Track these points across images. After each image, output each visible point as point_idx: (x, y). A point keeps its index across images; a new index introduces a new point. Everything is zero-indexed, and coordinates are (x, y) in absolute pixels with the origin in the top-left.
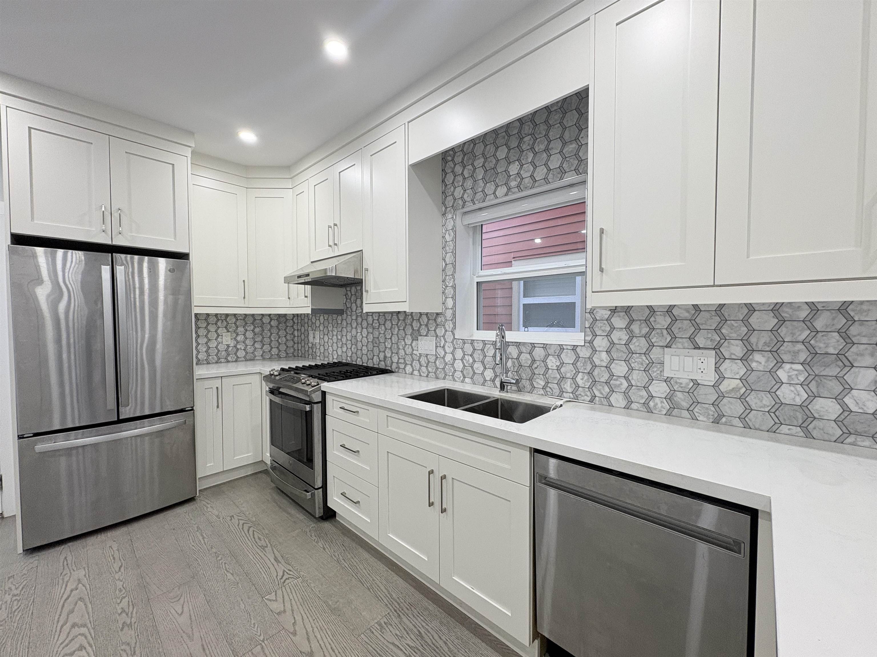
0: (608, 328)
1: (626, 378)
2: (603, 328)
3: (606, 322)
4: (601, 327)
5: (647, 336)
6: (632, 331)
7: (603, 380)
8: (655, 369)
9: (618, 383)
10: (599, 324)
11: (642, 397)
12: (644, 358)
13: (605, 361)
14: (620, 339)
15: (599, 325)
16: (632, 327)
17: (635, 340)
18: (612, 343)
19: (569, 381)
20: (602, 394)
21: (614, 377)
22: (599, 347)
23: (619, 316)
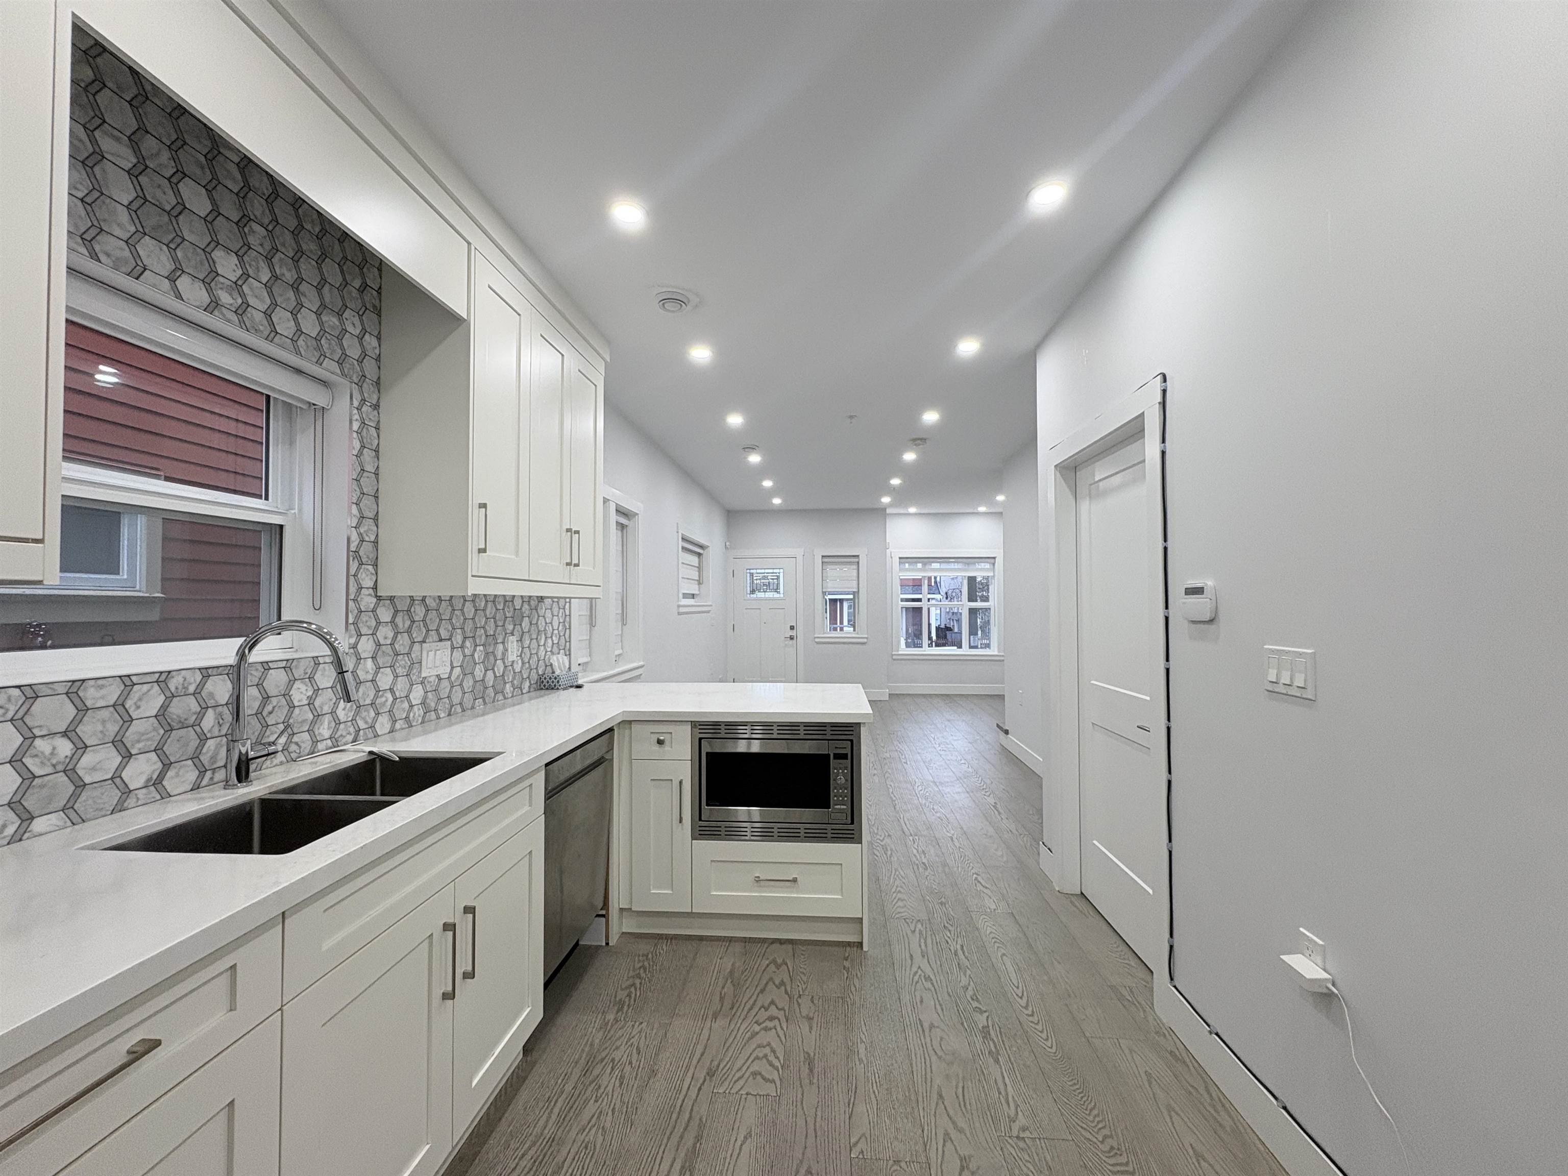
0: (374, 623)
1: (391, 690)
2: (368, 623)
3: (371, 613)
4: (366, 622)
5: (409, 631)
6: (396, 626)
7: (368, 701)
8: (415, 671)
9: (383, 699)
10: (364, 617)
11: (404, 710)
12: (407, 658)
13: (370, 671)
14: (386, 638)
15: (364, 619)
16: (396, 620)
17: (399, 636)
18: (378, 645)
19: (327, 719)
20: (366, 722)
21: (381, 693)
22: (365, 651)
23: (384, 606)
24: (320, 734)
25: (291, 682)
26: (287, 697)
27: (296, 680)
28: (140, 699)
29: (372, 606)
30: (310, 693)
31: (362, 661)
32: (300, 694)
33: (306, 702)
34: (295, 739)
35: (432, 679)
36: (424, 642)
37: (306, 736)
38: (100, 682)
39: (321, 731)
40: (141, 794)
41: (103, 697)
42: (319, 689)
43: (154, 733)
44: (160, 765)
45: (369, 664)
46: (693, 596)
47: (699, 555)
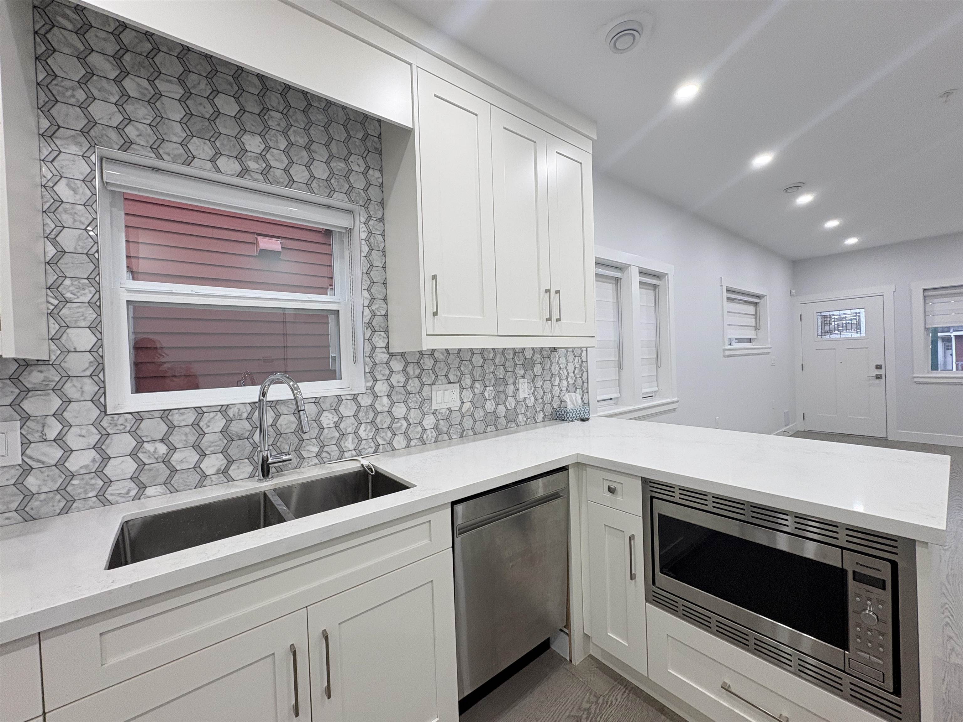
0: (387, 372)
1: (405, 418)
2: (383, 372)
3: (385, 365)
4: (381, 371)
6: (407, 373)
8: (426, 405)
9: (399, 425)
10: (378, 368)
11: (418, 432)
12: (418, 396)
14: (398, 382)
16: (407, 369)
18: (392, 387)
19: (351, 437)
20: (385, 440)
21: (396, 420)
22: (380, 392)
23: (396, 359)
24: (345, 447)
25: (321, 412)
26: (318, 422)
27: (324, 410)
28: (209, 422)
29: (385, 360)
30: (336, 419)
31: (379, 398)
32: (328, 419)
33: (333, 425)
34: (326, 449)
35: (444, 411)
36: (433, 384)
37: (334, 448)
38: (181, 411)
39: (346, 444)
40: (214, 478)
41: (184, 420)
42: (343, 417)
43: (220, 442)
44: (225, 461)
45: (385, 400)
46: (750, 340)
47: (756, 304)
